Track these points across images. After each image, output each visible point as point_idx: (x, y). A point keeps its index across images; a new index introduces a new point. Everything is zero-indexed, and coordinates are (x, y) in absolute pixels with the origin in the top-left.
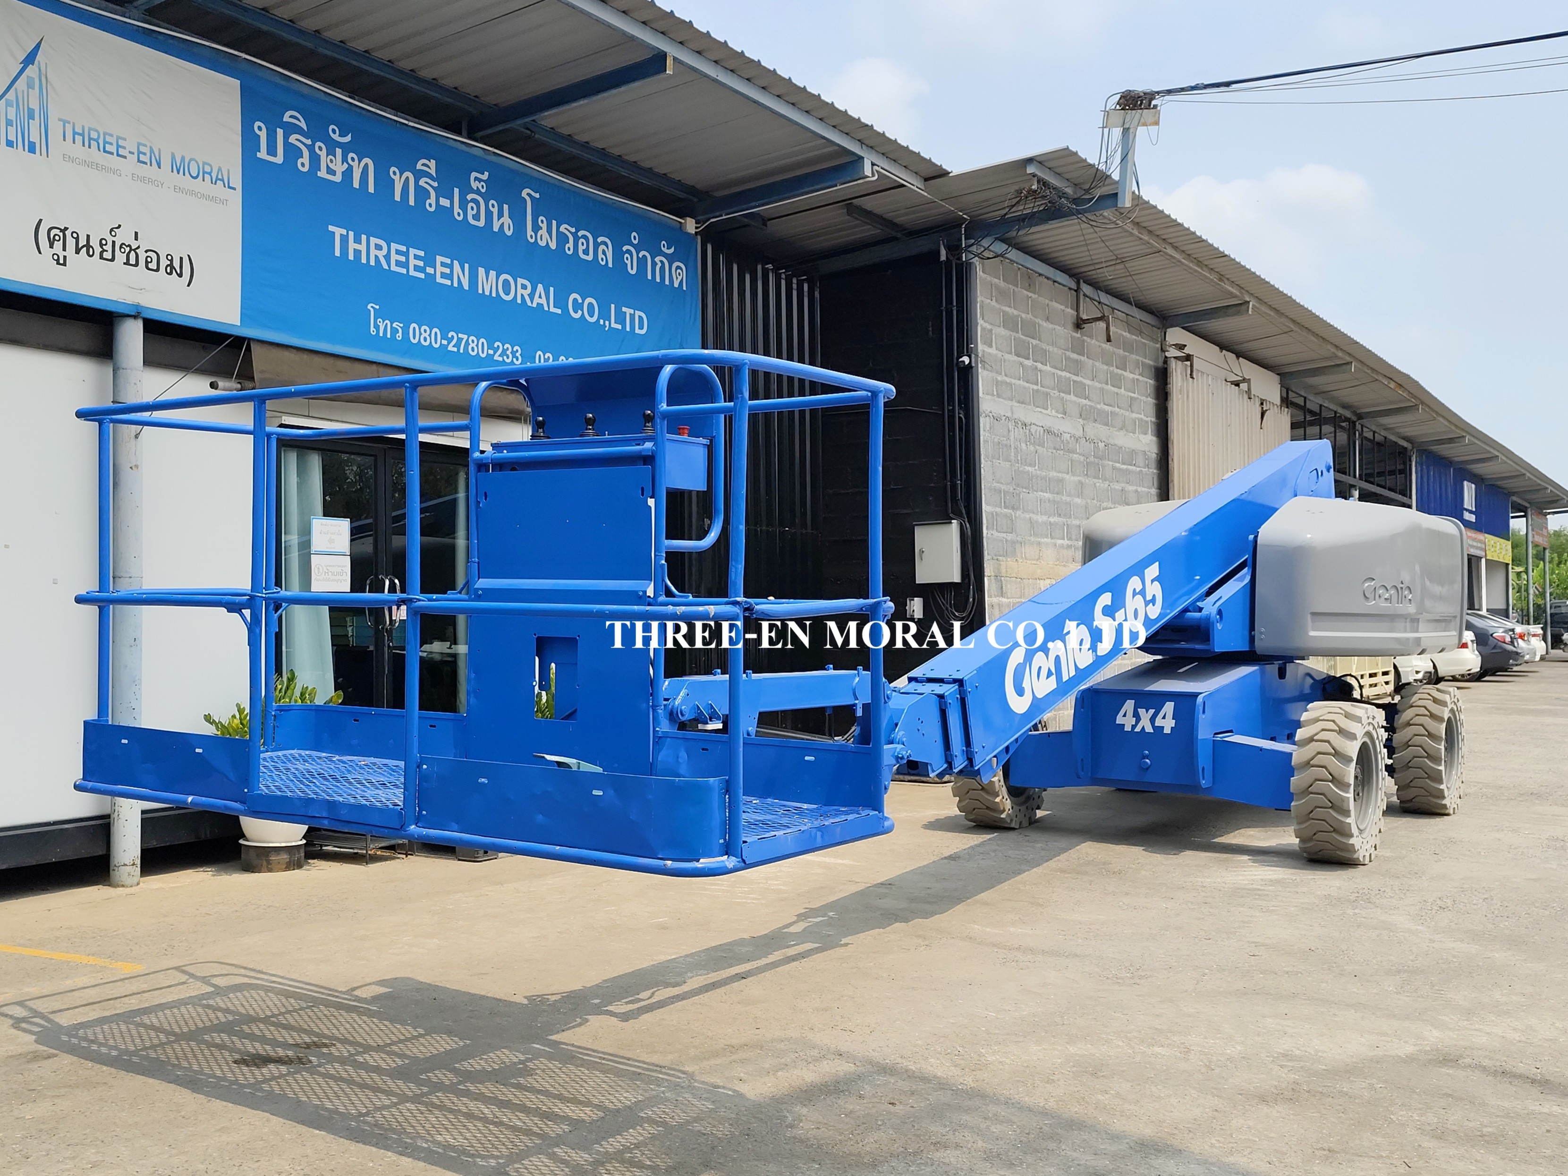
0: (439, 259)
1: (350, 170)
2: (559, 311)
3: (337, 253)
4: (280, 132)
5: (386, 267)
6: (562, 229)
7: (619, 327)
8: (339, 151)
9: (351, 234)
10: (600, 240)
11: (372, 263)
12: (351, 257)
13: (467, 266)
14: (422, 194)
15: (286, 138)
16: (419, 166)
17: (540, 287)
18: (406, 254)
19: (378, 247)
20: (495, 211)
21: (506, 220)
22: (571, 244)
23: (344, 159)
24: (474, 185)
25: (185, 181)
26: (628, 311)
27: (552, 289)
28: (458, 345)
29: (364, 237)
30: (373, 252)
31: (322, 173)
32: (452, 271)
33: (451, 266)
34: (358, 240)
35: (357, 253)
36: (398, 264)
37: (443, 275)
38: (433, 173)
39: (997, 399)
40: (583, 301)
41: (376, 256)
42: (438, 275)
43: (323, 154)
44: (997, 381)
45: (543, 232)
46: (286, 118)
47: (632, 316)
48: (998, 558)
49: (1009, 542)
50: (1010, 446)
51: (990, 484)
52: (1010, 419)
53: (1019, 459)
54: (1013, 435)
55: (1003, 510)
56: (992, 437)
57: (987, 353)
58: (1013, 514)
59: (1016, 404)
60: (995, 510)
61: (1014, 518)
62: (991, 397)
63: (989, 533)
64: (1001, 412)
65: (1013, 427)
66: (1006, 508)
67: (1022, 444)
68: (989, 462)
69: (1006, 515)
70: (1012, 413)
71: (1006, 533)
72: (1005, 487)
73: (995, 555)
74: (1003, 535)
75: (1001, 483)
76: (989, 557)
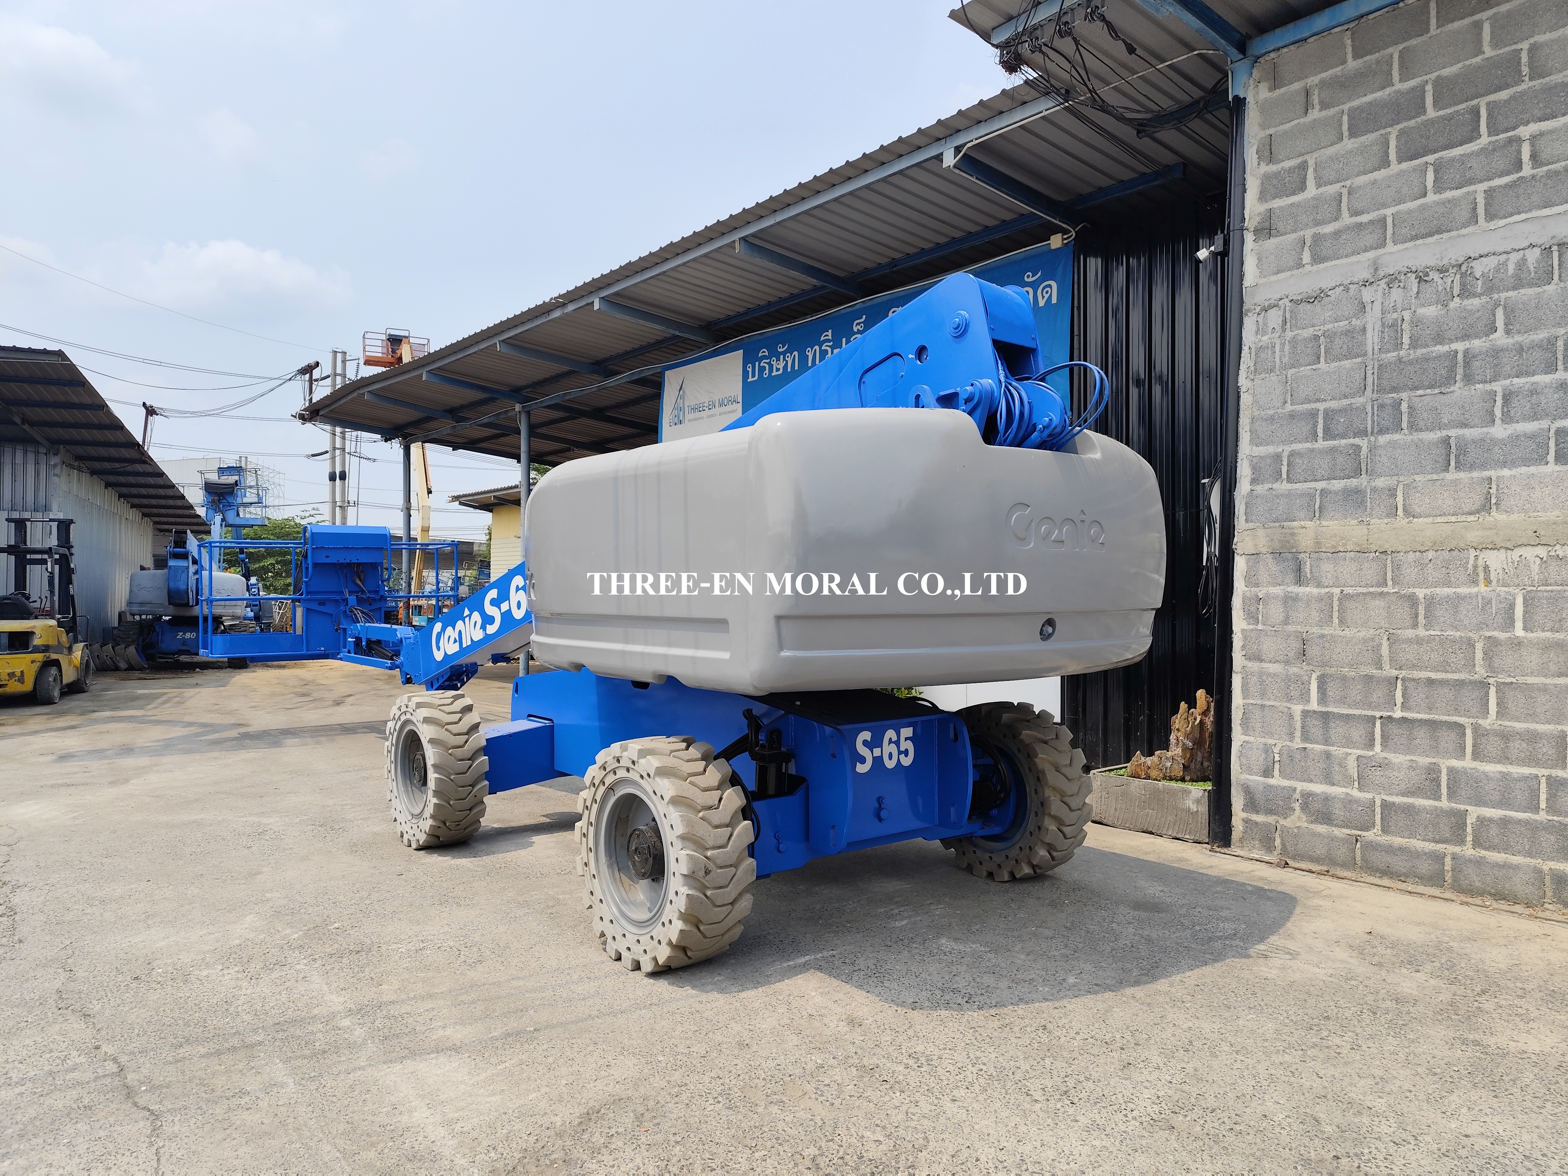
1: (787, 362)
4: (757, 363)
8: (781, 357)
14: (823, 353)
16: (822, 339)
23: (784, 359)
24: (855, 329)
25: (723, 409)
31: (774, 373)
38: (830, 338)
39: (1315, 267)
43: (774, 363)
44: (1317, 239)
46: (760, 355)
48: (1285, 524)
49: (1336, 493)
50: (1364, 330)
51: (1271, 412)
52: (1366, 283)
53: (1406, 340)
54: (1377, 306)
55: (1321, 444)
56: (1289, 334)
57: (1281, 208)
58: (1363, 443)
59: (1400, 247)
60: (1288, 449)
61: (1364, 451)
62: (1289, 273)
63: (1260, 489)
64: (1326, 284)
65: (1380, 293)
66: (1334, 438)
67: (1421, 311)
68: (1273, 377)
69: (1333, 450)
70: (1376, 270)
71: (1328, 479)
72: (1334, 404)
73: (1277, 520)
74: (1313, 485)
75: (1318, 400)
76: (1251, 525)
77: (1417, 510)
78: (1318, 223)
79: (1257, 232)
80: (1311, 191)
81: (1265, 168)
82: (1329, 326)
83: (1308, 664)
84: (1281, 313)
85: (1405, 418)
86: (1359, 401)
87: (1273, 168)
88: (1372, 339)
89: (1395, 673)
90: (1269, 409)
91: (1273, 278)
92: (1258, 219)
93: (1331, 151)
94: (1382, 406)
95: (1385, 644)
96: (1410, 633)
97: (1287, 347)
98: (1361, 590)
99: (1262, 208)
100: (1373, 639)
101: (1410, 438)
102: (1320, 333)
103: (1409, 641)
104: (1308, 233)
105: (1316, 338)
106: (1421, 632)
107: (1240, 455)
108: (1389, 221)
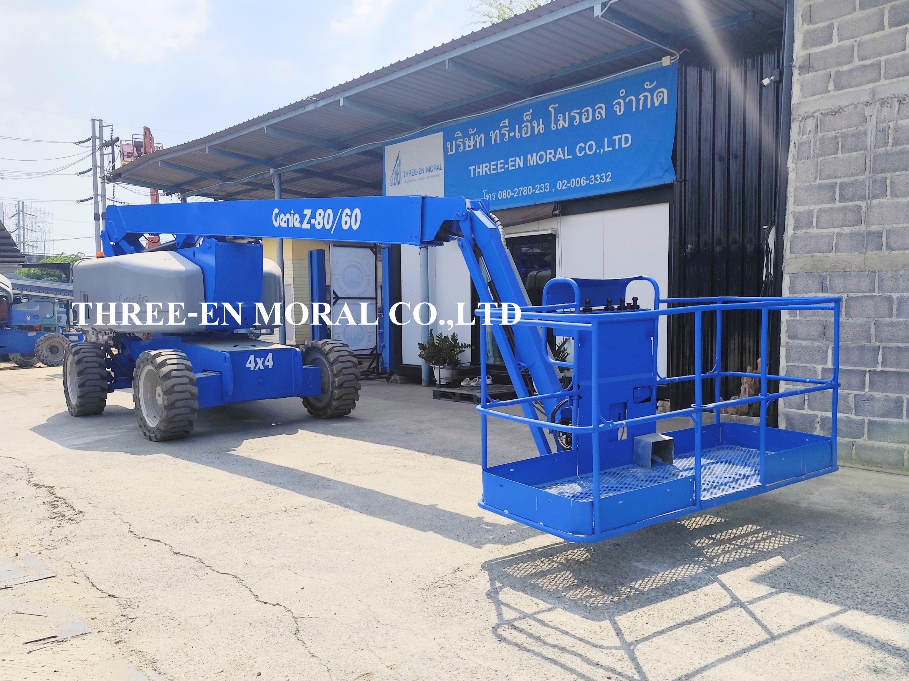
0: (510, 160)
1: (476, 141)
2: (570, 157)
3: (472, 176)
4: (454, 142)
5: (489, 173)
6: (572, 114)
7: (611, 149)
8: (472, 137)
9: (477, 166)
10: (596, 108)
11: (484, 174)
12: (477, 175)
13: (522, 157)
14: (503, 136)
15: (456, 142)
16: (501, 125)
17: (560, 150)
18: (496, 165)
19: (486, 167)
20: (536, 125)
21: (542, 126)
22: (577, 120)
23: (474, 139)
24: (525, 119)
25: (430, 174)
26: (616, 138)
27: (566, 148)
28: (518, 194)
29: (481, 165)
30: (484, 169)
31: (467, 149)
32: (515, 163)
33: (515, 161)
34: (479, 168)
35: (479, 172)
36: (494, 170)
37: (512, 166)
38: (507, 124)
39: (836, 93)
40: (585, 145)
41: (486, 171)
42: (510, 166)
43: (467, 142)
45: (561, 122)
46: (456, 136)
47: (620, 140)
48: (815, 254)
49: (846, 235)
50: (865, 133)
51: (807, 184)
52: (867, 104)
53: (890, 140)
54: (874, 119)
55: (838, 205)
56: (820, 135)
57: (816, 53)
58: (863, 204)
59: (889, 81)
60: (817, 207)
61: (864, 208)
62: (820, 96)
63: (799, 232)
64: (843, 103)
65: (875, 110)
66: (845, 200)
67: (900, 122)
68: (809, 162)
69: (844, 208)
70: (874, 95)
71: (842, 226)
72: (845, 180)
73: (809, 252)
74: (832, 230)
75: (836, 177)
76: (793, 256)
77: (894, 245)
78: (839, 64)
79: (800, 68)
80: (835, 43)
81: (806, 27)
82: (844, 130)
83: (827, 340)
84: (815, 121)
85: (889, 189)
86: (861, 178)
87: (811, 27)
88: (870, 139)
89: (878, 344)
90: (806, 182)
91: (810, 99)
92: (801, 60)
93: (849, 17)
94: (875, 181)
95: (873, 327)
96: (887, 320)
97: (818, 144)
98: (859, 294)
99: (804, 53)
100: (865, 325)
101: (891, 201)
102: (838, 135)
103: (887, 325)
104: (833, 71)
105: (836, 138)
106: (894, 319)
107: (788, 212)
108: (883, 64)
